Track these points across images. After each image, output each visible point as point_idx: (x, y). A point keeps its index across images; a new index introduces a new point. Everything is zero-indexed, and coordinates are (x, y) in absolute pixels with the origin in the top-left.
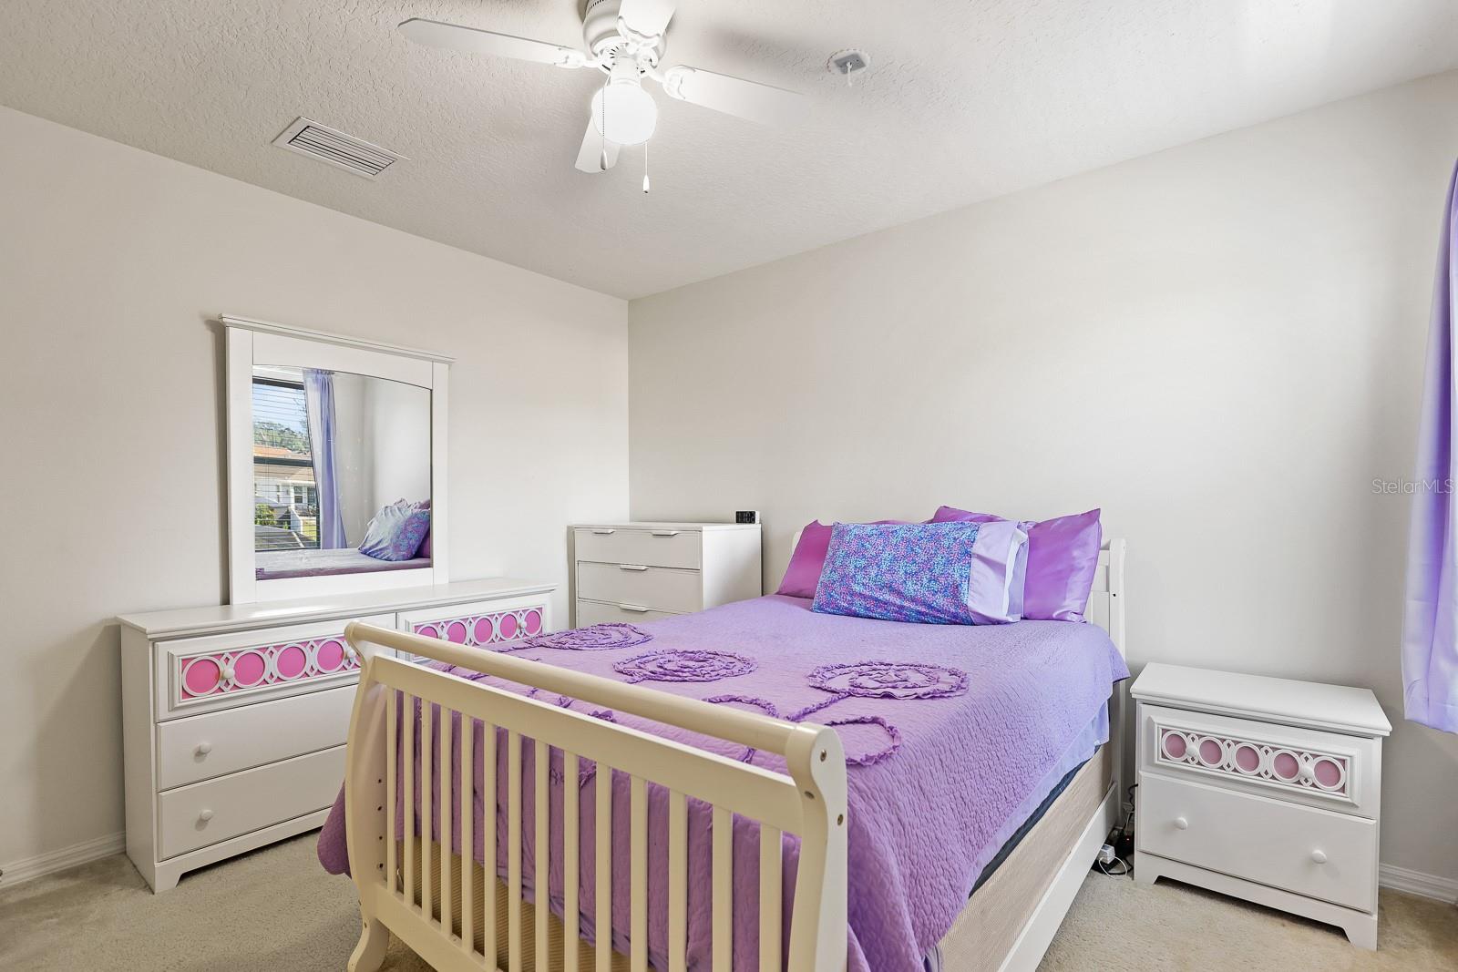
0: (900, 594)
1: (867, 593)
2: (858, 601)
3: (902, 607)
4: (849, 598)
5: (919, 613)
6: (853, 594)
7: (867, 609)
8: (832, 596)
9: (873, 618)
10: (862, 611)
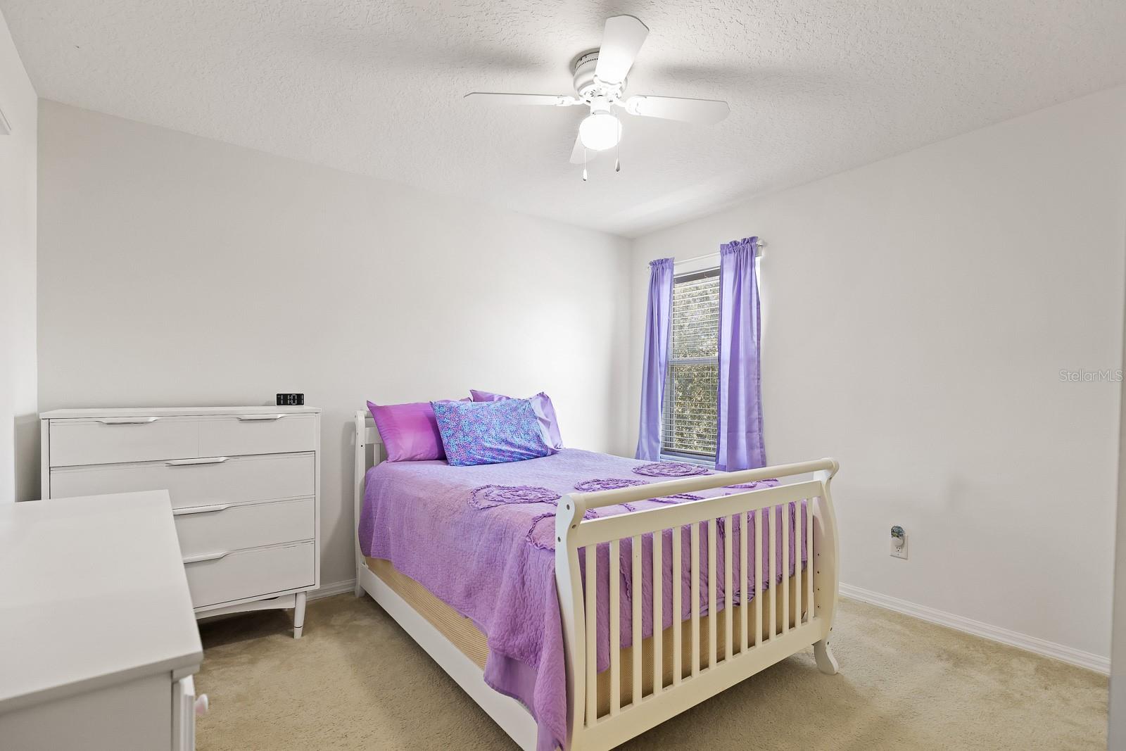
0: (511, 444)
1: (493, 446)
2: (488, 453)
3: (512, 453)
4: (482, 452)
5: (522, 454)
6: (485, 449)
7: (493, 458)
8: (470, 453)
9: (494, 463)
10: (490, 460)
